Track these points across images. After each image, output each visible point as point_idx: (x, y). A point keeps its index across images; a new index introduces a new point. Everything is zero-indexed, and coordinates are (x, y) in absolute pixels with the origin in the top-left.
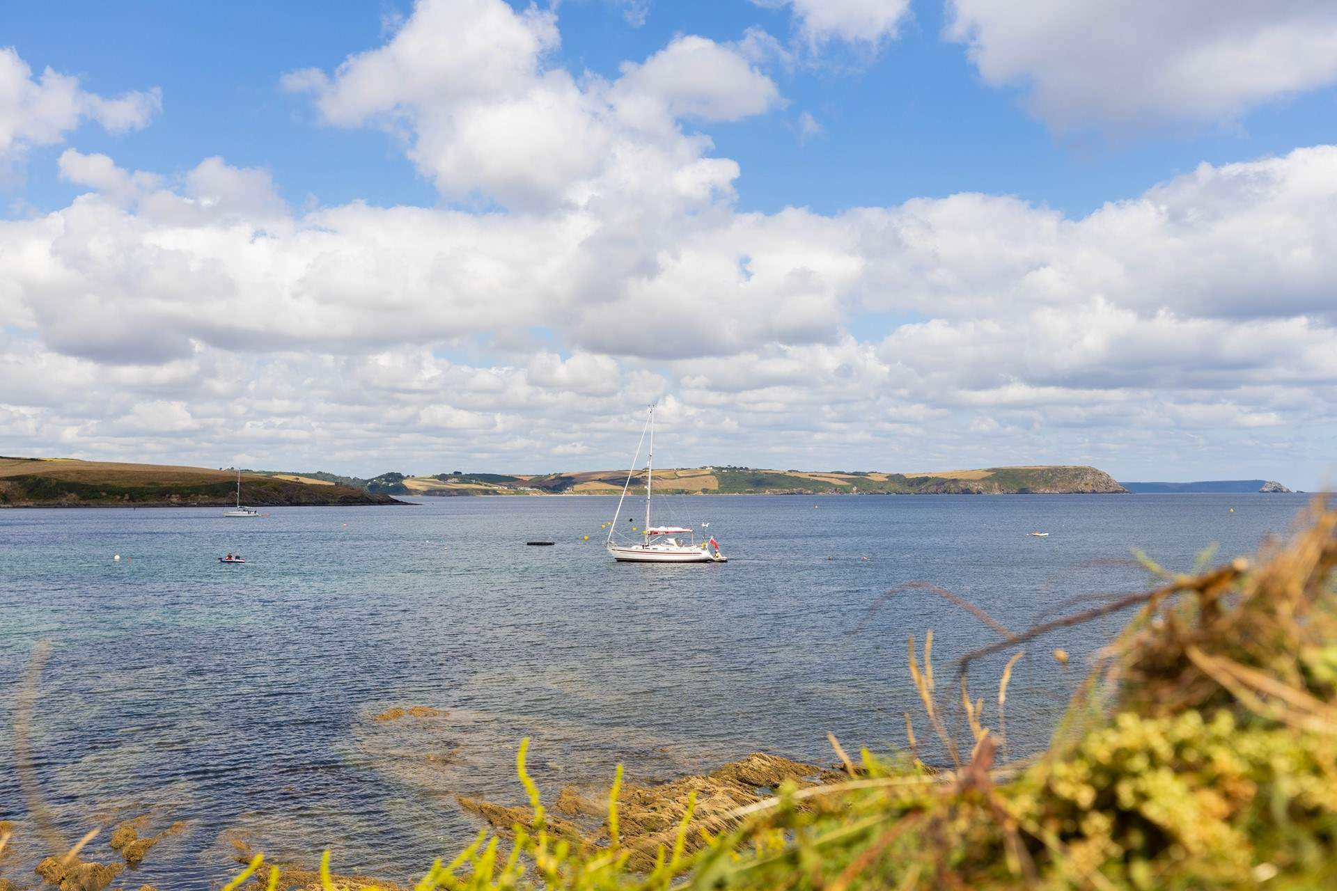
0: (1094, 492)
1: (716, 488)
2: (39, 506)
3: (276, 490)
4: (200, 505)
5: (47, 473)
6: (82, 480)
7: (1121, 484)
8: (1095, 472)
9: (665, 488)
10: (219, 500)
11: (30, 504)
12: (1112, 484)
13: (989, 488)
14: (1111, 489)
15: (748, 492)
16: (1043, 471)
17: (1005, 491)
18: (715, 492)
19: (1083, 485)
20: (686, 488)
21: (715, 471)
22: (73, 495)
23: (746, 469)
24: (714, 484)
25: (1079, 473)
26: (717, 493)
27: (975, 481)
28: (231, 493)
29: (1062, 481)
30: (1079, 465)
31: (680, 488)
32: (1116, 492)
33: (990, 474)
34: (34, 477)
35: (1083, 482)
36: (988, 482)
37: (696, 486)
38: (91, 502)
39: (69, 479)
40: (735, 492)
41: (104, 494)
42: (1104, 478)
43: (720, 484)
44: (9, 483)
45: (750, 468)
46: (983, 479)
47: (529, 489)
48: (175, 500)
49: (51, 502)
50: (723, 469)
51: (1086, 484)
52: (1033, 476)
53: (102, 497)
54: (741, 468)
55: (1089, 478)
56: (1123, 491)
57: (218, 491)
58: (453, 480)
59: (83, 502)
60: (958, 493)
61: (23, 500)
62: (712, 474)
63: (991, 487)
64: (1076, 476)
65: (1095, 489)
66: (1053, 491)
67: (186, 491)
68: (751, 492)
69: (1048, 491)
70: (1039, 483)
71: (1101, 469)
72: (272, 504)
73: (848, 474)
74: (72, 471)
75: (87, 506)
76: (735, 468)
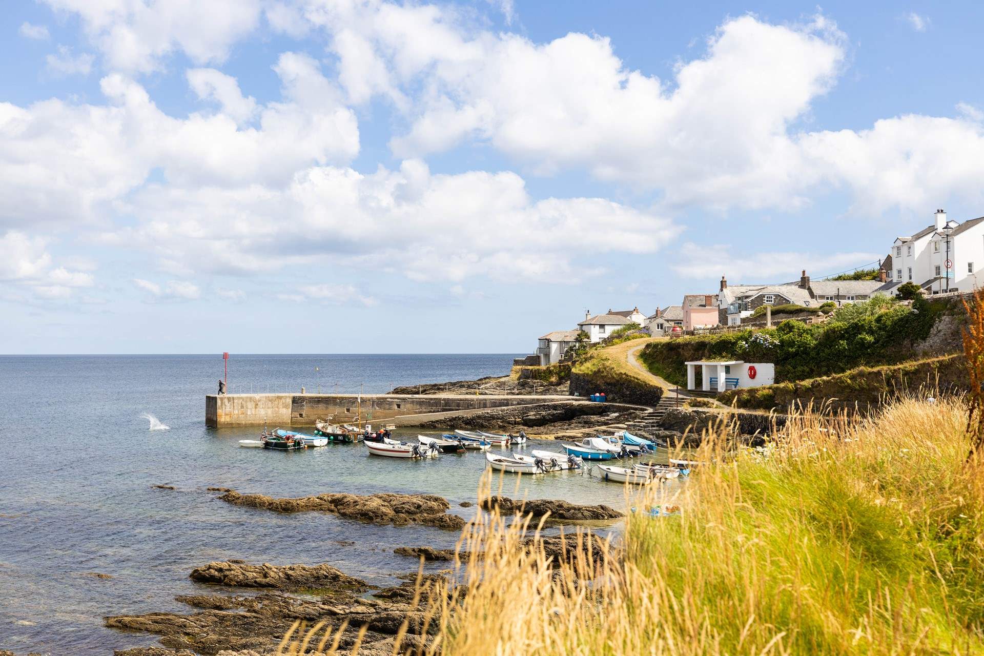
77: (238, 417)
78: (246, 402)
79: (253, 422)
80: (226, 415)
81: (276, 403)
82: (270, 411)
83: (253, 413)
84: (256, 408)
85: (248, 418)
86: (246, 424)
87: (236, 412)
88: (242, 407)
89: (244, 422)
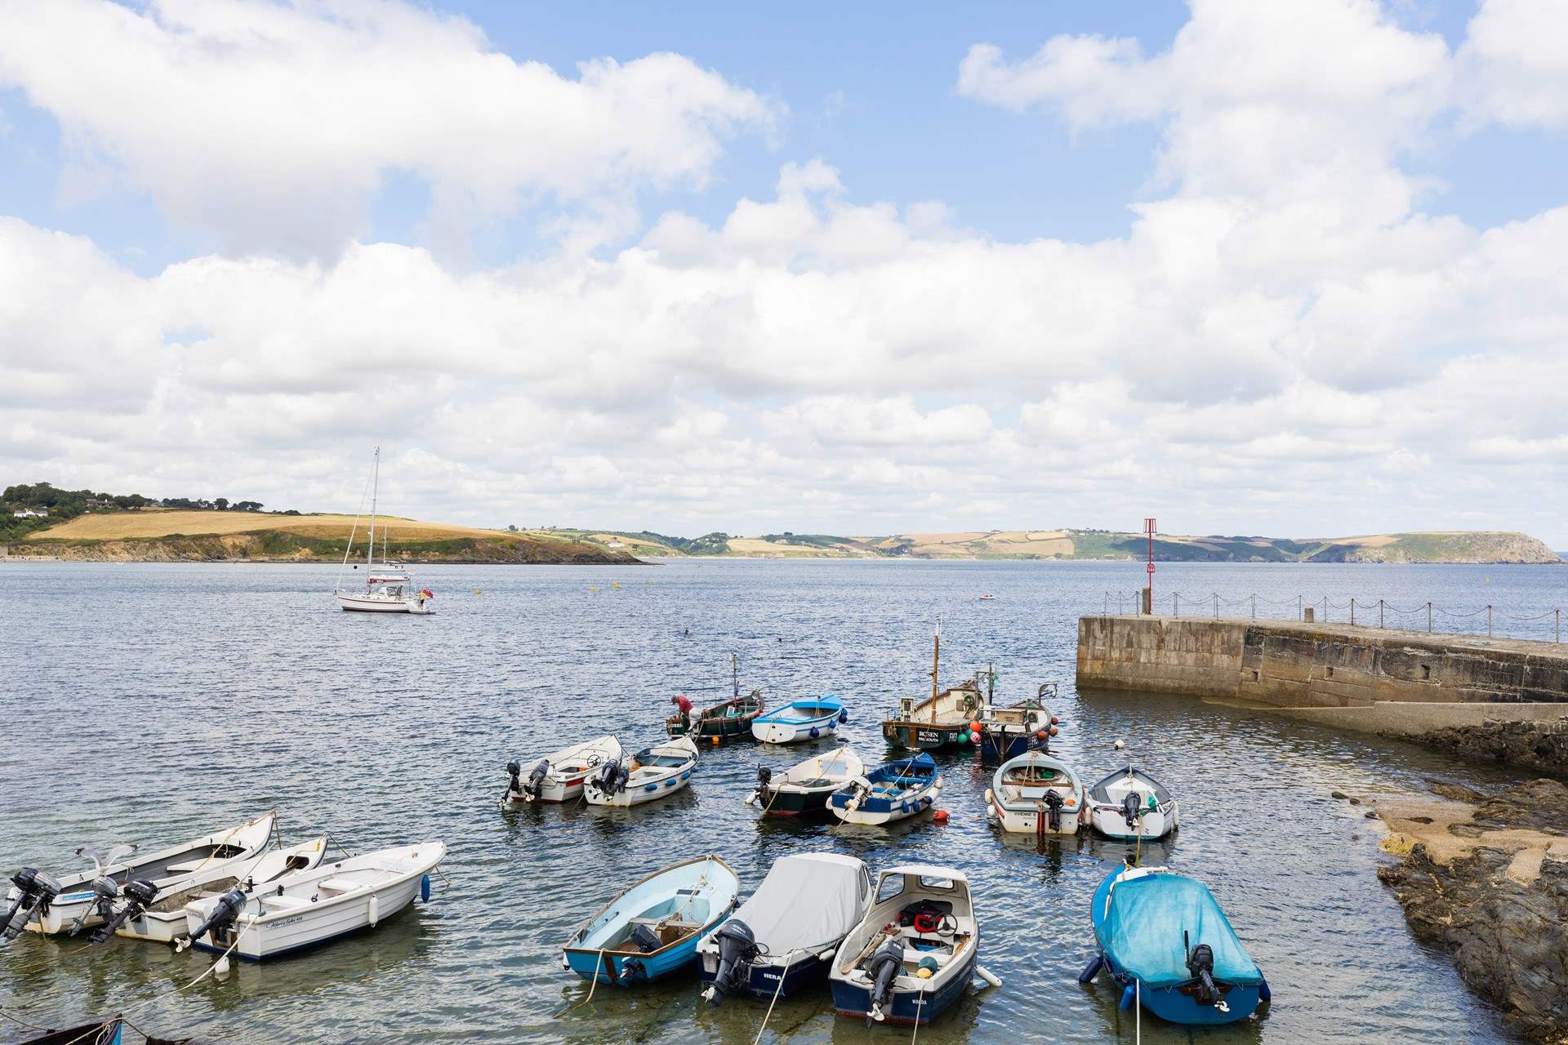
0: (1522, 562)
1: (1072, 553)
2: (274, 561)
3: (512, 547)
4: (429, 562)
5: (288, 527)
6: (320, 535)
7: (1557, 553)
8: (1524, 539)
9: (1014, 552)
10: (449, 558)
11: (266, 559)
12: (1544, 554)
13: (1391, 557)
14: (1543, 560)
15: (1107, 558)
16: (1459, 538)
17: (1412, 561)
18: (1069, 557)
19: (1508, 554)
20: (1038, 553)
21: (1071, 534)
22: (307, 550)
23: (1107, 532)
24: (1069, 548)
25: (1503, 540)
26: (1073, 558)
27: (1373, 548)
28: (463, 550)
29: (1482, 549)
30: (1505, 530)
31: (1031, 552)
32: (1549, 563)
33: (1395, 540)
34: (271, 531)
35: (1508, 550)
36: (1391, 550)
37: (1049, 551)
38: (323, 558)
39: (306, 534)
40: (1092, 558)
41: (336, 549)
42: (1535, 546)
43: (1075, 548)
44: (249, 538)
45: (1111, 530)
46: (1385, 546)
47: (863, 552)
48: (405, 556)
49: (285, 557)
50: (1079, 532)
51: (1512, 553)
52: (1446, 543)
53: (334, 553)
54: (1102, 531)
55: (1515, 546)
56: (1560, 562)
57: (449, 548)
58: (781, 541)
59: (315, 558)
60: (1354, 562)
61: (261, 554)
62: (1068, 537)
63: (1395, 555)
64: (1500, 544)
65: (1524, 559)
66: (1471, 561)
67: (417, 547)
68: (1111, 558)
69: (1464, 561)
70: (1454, 551)
71: (1532, 535)
72: (508, 562)
73: (1226, 539)
74: (313, 526)
75: (318, 561)
76: (1094, 531)
77: (1120, 667)
78: (1139, 632)
79: (1151, 681)
80: (1095, 658)
81: (1207, 639)
82: (1190, 659)
83: (1153, 659)
84: (1159, 648)
85: (1141, 671)
86: (1134, 685)
87: (1116, 654)
88: (1130, 644)
89: (1130, 680)
